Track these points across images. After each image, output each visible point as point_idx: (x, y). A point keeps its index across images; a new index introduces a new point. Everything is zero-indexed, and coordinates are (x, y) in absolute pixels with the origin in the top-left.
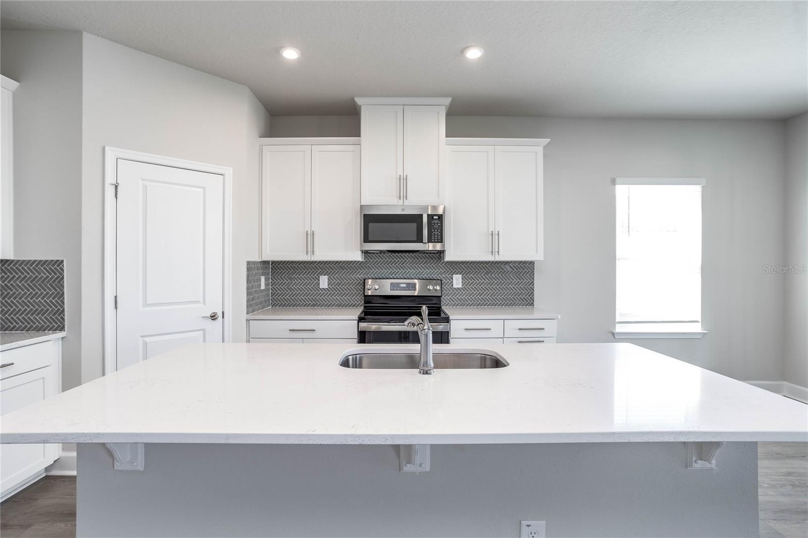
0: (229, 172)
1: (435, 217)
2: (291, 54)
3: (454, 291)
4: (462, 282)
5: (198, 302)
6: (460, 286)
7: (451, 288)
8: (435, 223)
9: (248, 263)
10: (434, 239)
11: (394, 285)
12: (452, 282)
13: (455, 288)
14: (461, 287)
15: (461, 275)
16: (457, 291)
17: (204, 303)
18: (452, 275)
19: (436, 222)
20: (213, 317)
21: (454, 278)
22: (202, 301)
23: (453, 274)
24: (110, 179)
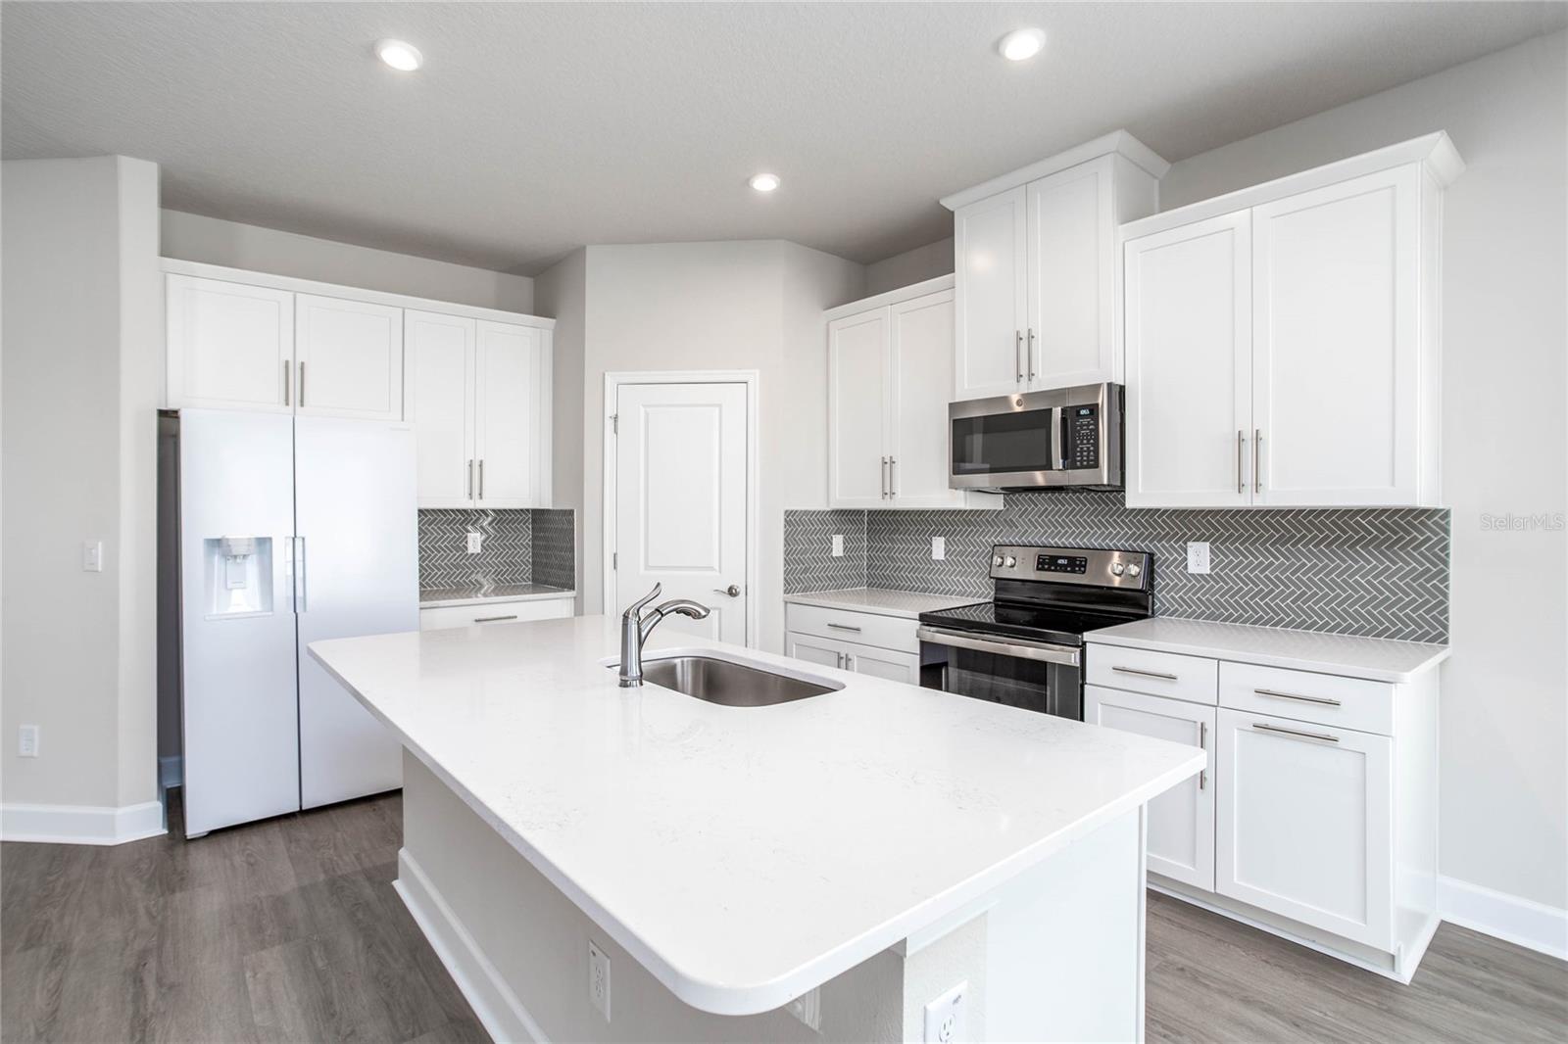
0: (754, 377)
1: (1083, 412)
2: (765, 184)
3: (1190, 581)
4: (1212, 561)
5: (712, 568)
6: (1206, 569)
7: (1183, 575)
8: (1082, 426)
9: (789, 514)
10: (1081, 461)
11: (1044, 560)
12: (1186, 559)
13: (1192, 575)
14: (1209, 572)
15: (1208, 544)
16: (1198, 582)
17: (720, 572)
18: (1185, 543)
19: (1085, 421)
20: (732, 592)
21: (1189, 549)
22: (717, 568)
23: (1188, 540)
24: (609, 412)
